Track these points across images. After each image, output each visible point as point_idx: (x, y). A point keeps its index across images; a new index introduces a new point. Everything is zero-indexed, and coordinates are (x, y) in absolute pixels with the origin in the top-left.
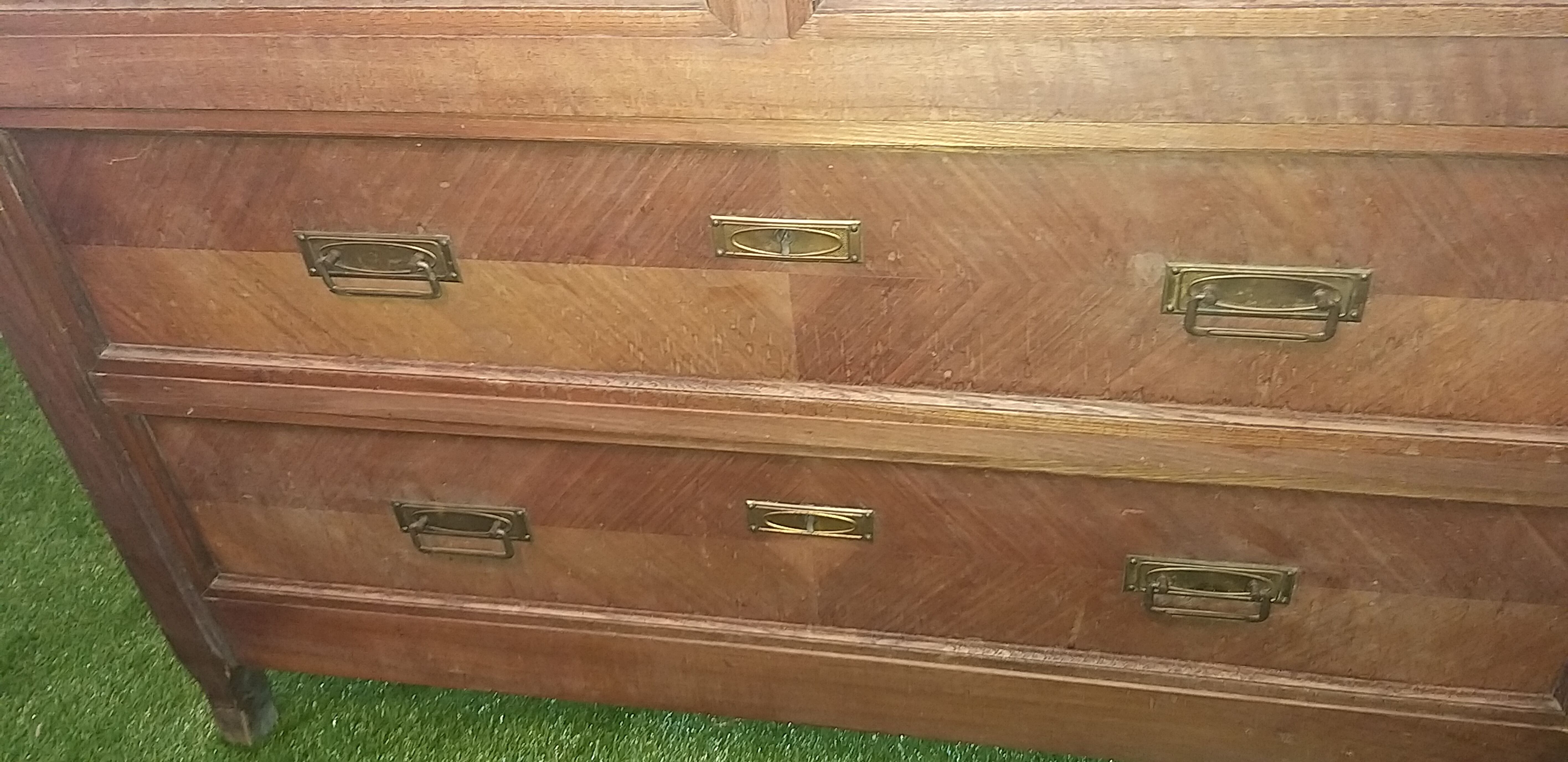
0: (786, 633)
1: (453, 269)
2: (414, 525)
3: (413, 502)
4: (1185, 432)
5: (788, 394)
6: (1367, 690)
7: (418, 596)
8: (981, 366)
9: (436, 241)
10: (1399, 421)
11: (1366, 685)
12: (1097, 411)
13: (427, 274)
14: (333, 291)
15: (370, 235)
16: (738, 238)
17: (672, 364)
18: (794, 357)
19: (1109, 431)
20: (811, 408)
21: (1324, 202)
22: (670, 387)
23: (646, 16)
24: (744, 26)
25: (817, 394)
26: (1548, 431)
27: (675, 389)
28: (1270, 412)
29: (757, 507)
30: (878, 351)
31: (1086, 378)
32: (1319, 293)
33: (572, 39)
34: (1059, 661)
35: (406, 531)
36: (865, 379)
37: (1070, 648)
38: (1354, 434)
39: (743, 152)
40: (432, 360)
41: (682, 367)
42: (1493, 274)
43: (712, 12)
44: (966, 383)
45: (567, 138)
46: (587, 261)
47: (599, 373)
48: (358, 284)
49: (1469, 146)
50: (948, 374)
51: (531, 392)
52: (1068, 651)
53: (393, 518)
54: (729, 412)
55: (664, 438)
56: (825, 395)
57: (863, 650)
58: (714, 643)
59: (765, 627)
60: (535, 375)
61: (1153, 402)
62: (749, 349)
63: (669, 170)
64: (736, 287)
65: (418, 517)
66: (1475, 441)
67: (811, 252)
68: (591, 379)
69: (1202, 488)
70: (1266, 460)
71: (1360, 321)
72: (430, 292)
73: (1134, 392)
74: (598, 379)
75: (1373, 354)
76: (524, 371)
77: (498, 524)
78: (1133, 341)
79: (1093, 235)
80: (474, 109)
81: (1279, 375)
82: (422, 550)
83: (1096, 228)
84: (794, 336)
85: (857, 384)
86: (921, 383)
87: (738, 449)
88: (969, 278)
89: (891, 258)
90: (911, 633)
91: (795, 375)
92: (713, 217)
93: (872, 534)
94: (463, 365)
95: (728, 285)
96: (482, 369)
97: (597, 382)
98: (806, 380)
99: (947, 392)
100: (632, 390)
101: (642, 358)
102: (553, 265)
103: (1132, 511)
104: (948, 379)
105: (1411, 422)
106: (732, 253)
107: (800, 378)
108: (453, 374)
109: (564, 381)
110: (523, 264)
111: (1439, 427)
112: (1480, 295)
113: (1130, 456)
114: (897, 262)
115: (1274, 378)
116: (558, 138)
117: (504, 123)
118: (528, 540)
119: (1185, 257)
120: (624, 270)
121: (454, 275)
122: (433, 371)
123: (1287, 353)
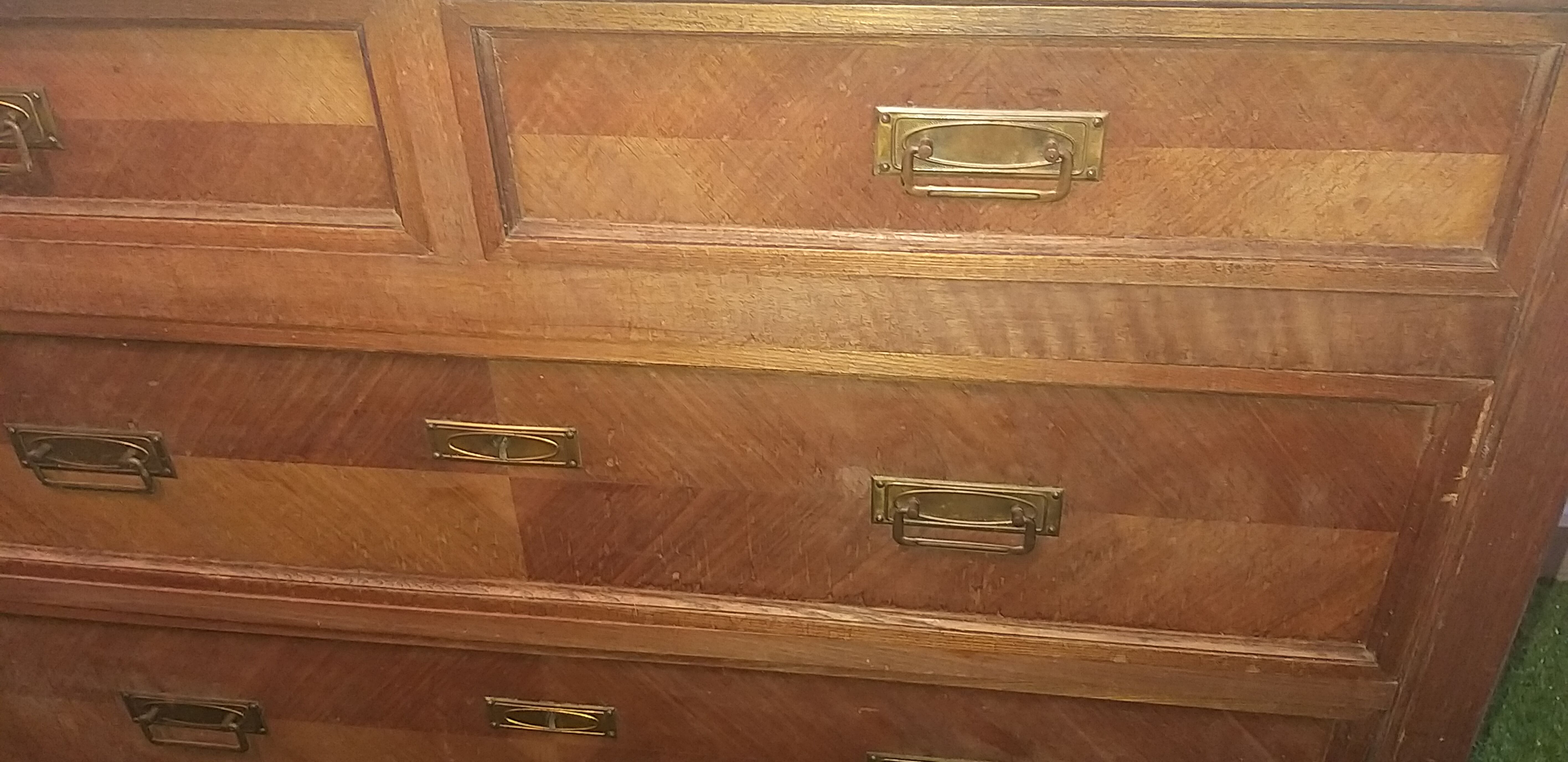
1: (167, 464)
2: (144, 717)
3: (143, 692)
4: (905, 637)
5: (516, 594)
8: (708, 567)
9: (147, 438)
10: (1106, 630)
12: (822, 615)
13: (140, 470)
14: (45, 484)
15: (80, 430)
16: (454, 441)
17: (397, 562)
18: (521, 557)
19: (834, 634)
20: (540, 608)
21: (1010, 425)
22: (395, 586)
23: (341, 232)
24: (440, 246)
25: (545, 594)
26: (1246, 642)
27: (401, 587)
28: (984, 618)
29: (496, 704)
30: (605, 553)
31: (809, 582)
32: (1016, 509)
33: (269, 252)
35: (136, 722)
36: (594, 579)
38: (1065, 642)
39: (453, 361)
40: (152, 553)
41: (408, 566)
42: (1175, 496)
43: (407, 232)
44: (694, 585)
45: (273, 344)
46: (303, 460)
47: (323, 569)
48: (72, 478)
49: (1134, 382)
50: (676, 576)
51: (253, 587)
53: (124, 708)
54: (456, 612)
55: (394, 636)
56: (554, 595)
60: (256, 570)
61: (875, 607)
62: (475, 548)
63: (379, 375)
64: (457, 488)
65: (149, 707)
66: (1177, 651)
67: (529, 457)
68: (314, 576)
69: (932, 689)
70: (985, 665)
71: (1058, 536)
72: (144, 487)
73: (855, 596)
74: (322, 575)
75: (1074, 567)
76: (247, 567)
77: (231, 716)
78: (849, 548)
79: (800, 449)
80: (176, 315)
81: (988, 583)
82: (153, 742)
83: (802, 443)
84: (519, 537)
85: (586, 584)
86: (650, 584)
87: (470, 647)
88: (688, 485)
89: (610, 464)
91: (523, 575)
92: (428, 421)
93: (615, 731)
94: (185, 559)
95: (450, 487)
96: (203, 563)
97: (322, 579)
98: (536, 580)
99: (677, 593)
100: (356, 588)
101: (366, 555)
102: (269, 463)
103: (867, 709)
104: (677, 581)
105: (1117, 631)
106: (449, 456)
107: (529, 578)
108: (174, 568)
109: (287, 578)
110: (238, 461)
111: (1143, 636)
112: (1166, 514)
113: (856, 658)
114: (616, 468)
115: (985, 587)
116: (262, 343)
117: (207, 328)
118: (263, 733)
119: (889, 472)
120: (343, 470)
121: (168, 470)
122: (151, 564)
123: (993, 563)
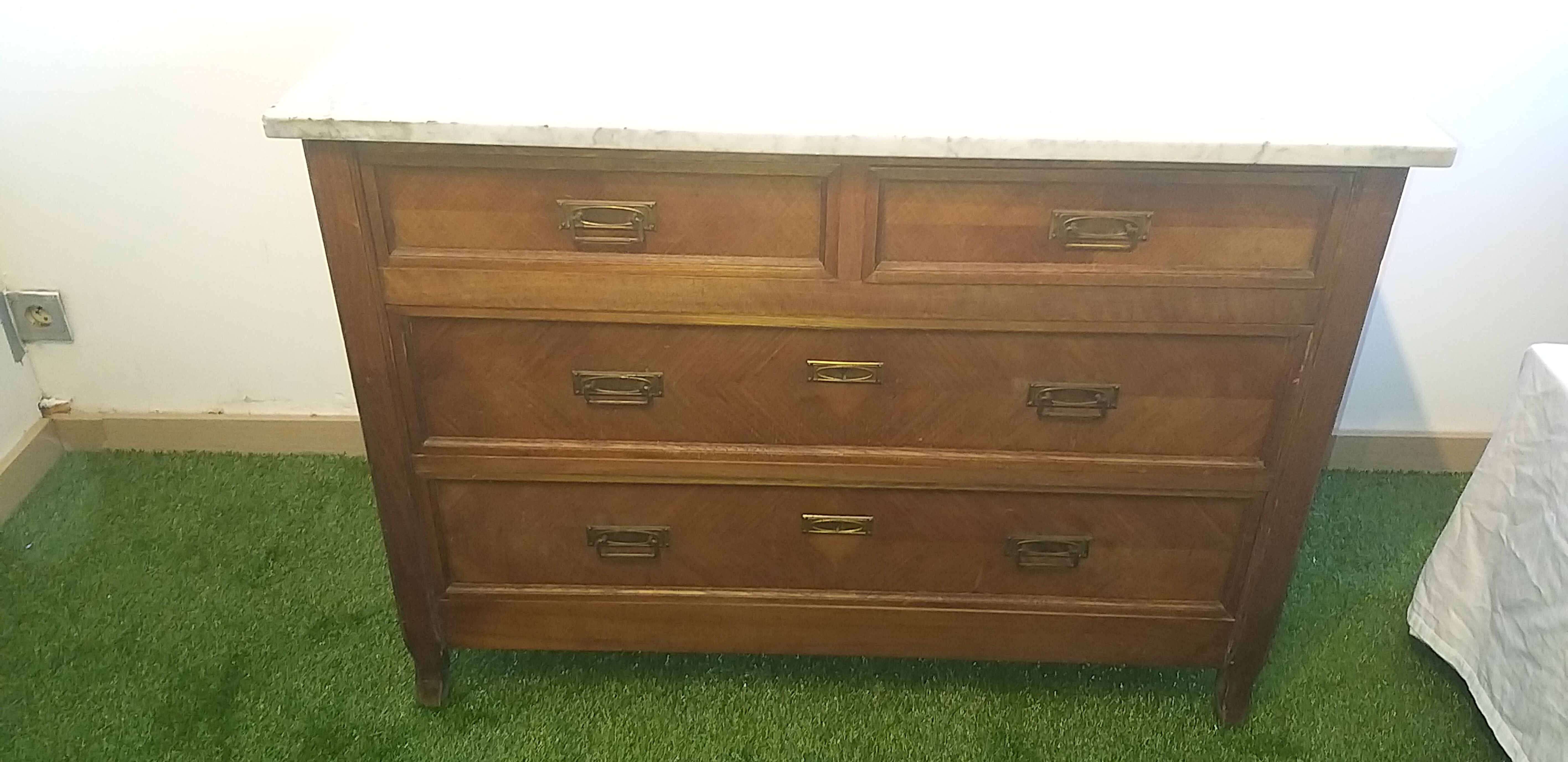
0: (815, 595)
1: (661, 390)
2: (598, 542)
3: (601, 527)
4: (1036, 466)
5: (836, 452)
6: (1128, 605)
7: (587, 589)
8: (937, 435)
10: (1136, 457)
11: (1127, 602)
14: (589, 403)
16: (824, 373)
20: (848, 460)
21: (1099, 356)
22: (771, 451)
23: (793, 270)
25: (852, 452)
26: (1203, 459)
28: (1077, 454)
29: (809, 519)
30: (887, 427)
31: (989, 440)
32: (1097, 396)
34: (968, 600)
35: (591, 546)
36: (876, 443)
37: (974, 592)
38: (1116, 463)
39: (829, 331)
42: (1172, 386)
43: (825, 269)
44: (930, 444)
47: (732, 444)
50: (921, 439)
52: (973, 595)
53: (585, 538)
54: (803, 464)
56: (856, 452)
57: (860, 603)
58: (771, 605)
59: (801, 593)
61: (1022, 451)
62: (817, 429)
63: (789, 339)
64: (815, 397)
65: (600, 537)
66: (1171, 465)
67: (858, 379)
68: (727, 448)
69: (1044, 495)
70: (1076, 478)
71: (1116, 409)
72: (646, 402)
73: (1012, 446)
74: (731, 448)
75: (1123, 424)
76: (689, 445)
77: (651, 537)
78: (1012, 421)
79: (995, 370)
81: (1080, 436)
82: (601, 557)
85: (873, 446)
86: (907, 444)
87: (804, 485)
89: (897, 381)
90: (887, 590)
92: (810, 362)
93: (871, 531)
94: (653, 442)
95: (811, 396)
96: (665, 444)
98: (846, 445)
103: (1010, 509)
104: (921, 442)
105: (1141, 457)
106: (817, 380)
107: (843, 444)
108: (648, 448)
109: (712, 450)
111: (1154, 459)
112: (1168, 395)
114: (900, 383)
115: (1078, 438)
118: (668, 546)
119: (1038, 380)
121: (661, 393)
122: (635, 446)
123: (1084, 425)
